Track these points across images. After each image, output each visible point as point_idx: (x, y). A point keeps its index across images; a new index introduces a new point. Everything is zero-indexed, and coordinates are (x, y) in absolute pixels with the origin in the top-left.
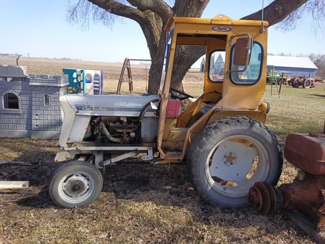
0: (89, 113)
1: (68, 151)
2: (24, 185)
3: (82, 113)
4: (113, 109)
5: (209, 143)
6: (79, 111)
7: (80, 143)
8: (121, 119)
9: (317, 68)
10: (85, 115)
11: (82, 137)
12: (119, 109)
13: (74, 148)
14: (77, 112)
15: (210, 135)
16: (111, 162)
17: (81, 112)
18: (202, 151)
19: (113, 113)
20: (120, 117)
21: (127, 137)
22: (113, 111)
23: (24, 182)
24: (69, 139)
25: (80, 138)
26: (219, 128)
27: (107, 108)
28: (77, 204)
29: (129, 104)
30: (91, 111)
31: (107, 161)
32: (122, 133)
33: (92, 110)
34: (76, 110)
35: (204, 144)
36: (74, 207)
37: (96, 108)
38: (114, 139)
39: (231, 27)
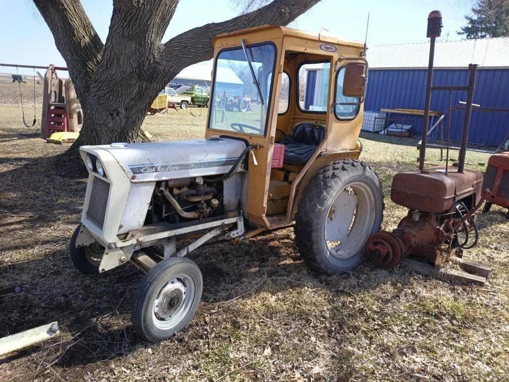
0: (153, 177)
1: (121, 248)
2: (51, 331)
3: (143, 178)
4: (187, 167)
5: (331, 197)
6: (136, 175)
7: (141, 231)
8: (197, 181)
9: (242, 83)
10: (147, 182)
11: (142, 219)
12: (196, 164)
13: (134, 241)
14: (133, 178)
15: (330, 187)
16: (188, 251)
17: (140, 178)
18: (323, 209)
19: (188, 173)
20: (195, 178)
21: (207, 208)
22: (187, 169)
23: (49, 326)
24: (120, 227)
25: (139, 222)
26: (338, 177)
27: (180, 165)
28: (175, 328)
29: (209, 155)
30: (155, 174)
31: (182, 251)
32: (199, 202)
33: (156, 171)
34: (132, 174)
35: (326, 200)
36: (172, 334)
37: (162, 167)
38: (189, 213)
39: (336, 46)
